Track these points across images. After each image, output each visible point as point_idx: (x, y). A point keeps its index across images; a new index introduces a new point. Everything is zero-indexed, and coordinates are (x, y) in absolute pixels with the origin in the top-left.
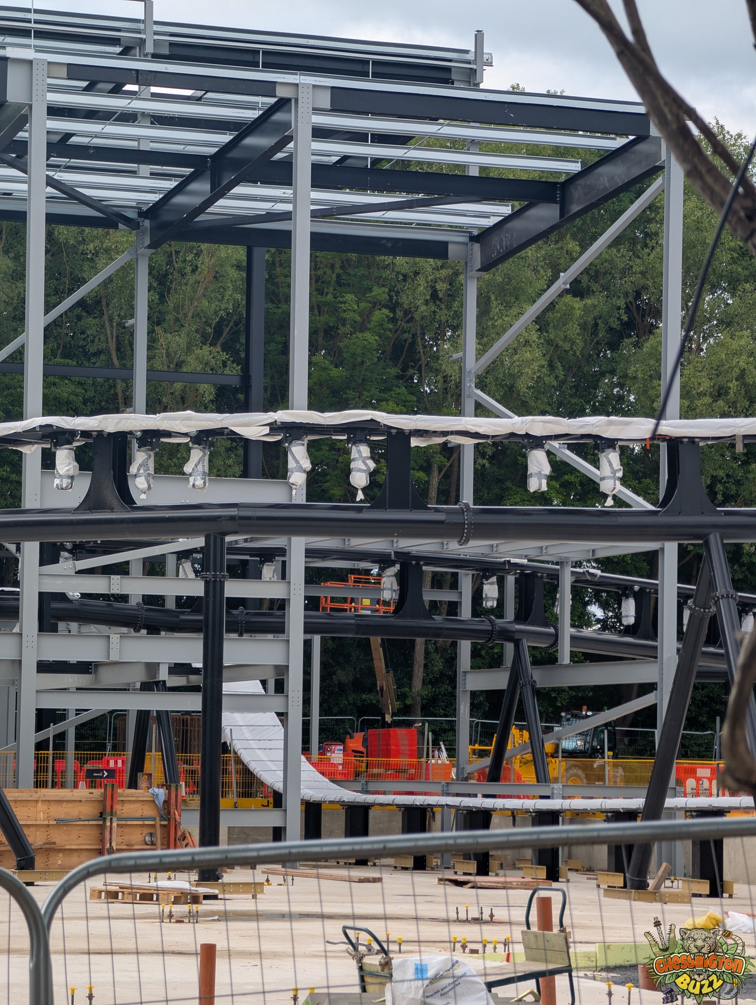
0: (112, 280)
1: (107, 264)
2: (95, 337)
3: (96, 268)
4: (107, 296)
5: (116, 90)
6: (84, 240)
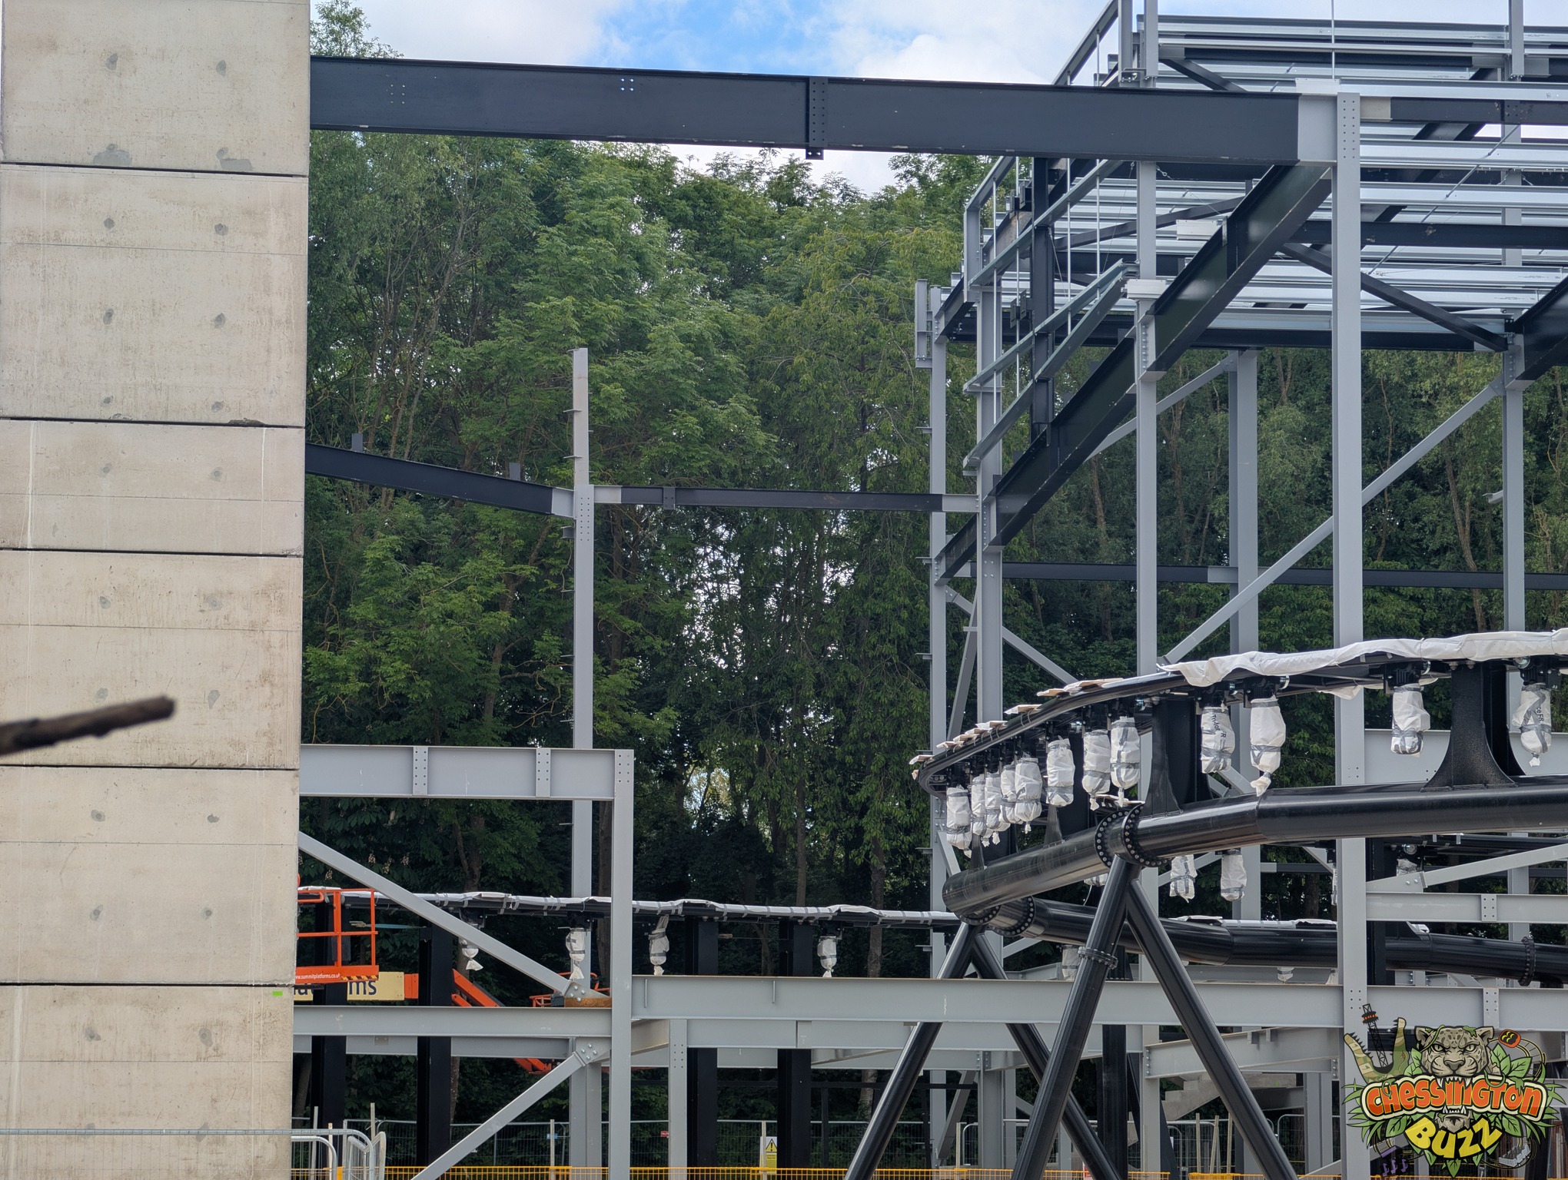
0: (1461, 436)
1: (1452, 411)
2: (1436, 526)
3: (1436, 417)
4: (1453, 461)
5: (1467, 135)
6: (1414, 375)
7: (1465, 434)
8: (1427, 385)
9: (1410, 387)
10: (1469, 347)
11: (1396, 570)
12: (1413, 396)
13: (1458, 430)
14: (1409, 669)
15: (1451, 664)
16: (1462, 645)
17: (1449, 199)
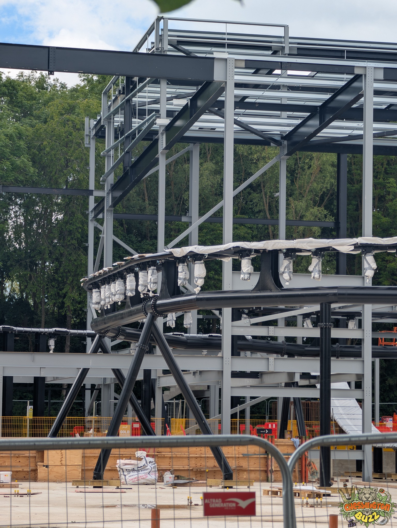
0: (266, 174)
1: (264, 165)
2: (258, 203)
3: (258, 167)
4: (264, 182)
5: (270, 73)
6: (251, 153)
7: (267, 173)
8: (255, 156)
9: (250, 157)
10: (269, 144)
11: (244, 218)
12: (251, 160)
13: (265, 172)
14: (247, 252)
15: (261, 251)
16: (264, 244)
17: (263, 95)
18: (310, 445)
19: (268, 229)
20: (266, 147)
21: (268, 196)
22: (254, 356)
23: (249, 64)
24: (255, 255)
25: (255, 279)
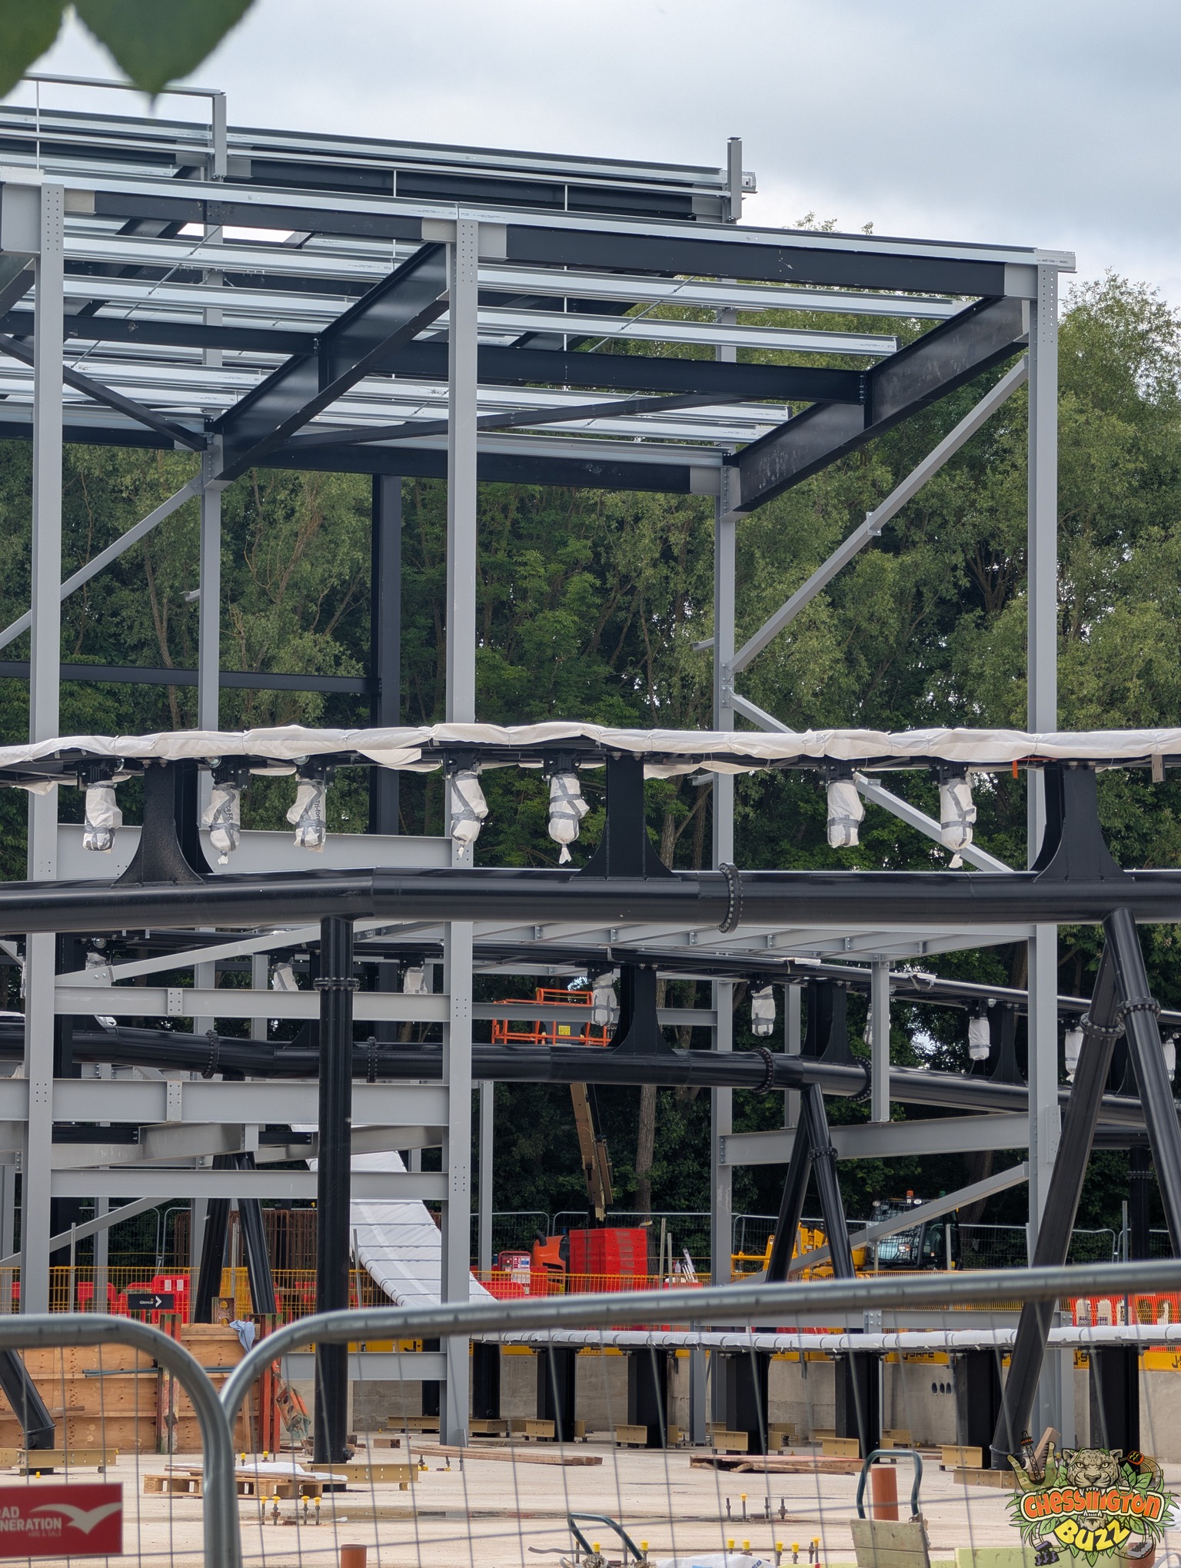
0: (160, 532)
1: (152, 507)
2: (134, 621)
3: (135, 513)
4: (153, 557)
5: (170, 233)
6: (116, 470)
7: (164, 530)
8: (128, 480)
10: (169, 445)
11: (94, 664)
13: (157, 527)
14: (103, 766)
15: (144, 762)
16: (156, 743)
17: (151, 297)
18: (287, 1339)
19: (165, 696)
20: (160, 453)
21: (165, 601)
22: (123, 1075)
23: (107, 205)
24: (128, 774)
25: (128, 847)
